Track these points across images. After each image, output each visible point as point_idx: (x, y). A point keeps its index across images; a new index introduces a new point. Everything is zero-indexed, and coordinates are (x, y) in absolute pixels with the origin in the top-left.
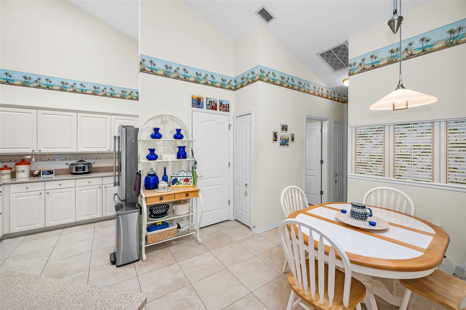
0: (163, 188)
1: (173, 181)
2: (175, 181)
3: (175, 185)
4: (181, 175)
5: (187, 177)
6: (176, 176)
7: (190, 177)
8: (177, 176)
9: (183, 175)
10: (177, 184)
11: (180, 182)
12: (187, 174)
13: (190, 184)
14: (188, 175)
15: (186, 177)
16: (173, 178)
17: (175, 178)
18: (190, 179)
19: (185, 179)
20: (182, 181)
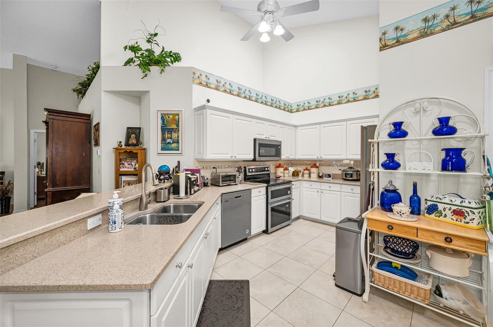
0: (398, 213)
1: (429, 208)
2: (432, 209)
3: (433, 216)
4: (447, 200)
5: (460, 208)
6: (435, 200)
7: (468, 210)
8: (439, 200)
9: (451, 201)
10: (438, 214)
11: (444, 213)
12: (462, 202)
13: (468, 223)
14: (463, 204)
15: (457, 207)
16: (429, 203)
17: (432, 203)
18: (468, 214)
19: (454, 210)
20: (449, 213)
